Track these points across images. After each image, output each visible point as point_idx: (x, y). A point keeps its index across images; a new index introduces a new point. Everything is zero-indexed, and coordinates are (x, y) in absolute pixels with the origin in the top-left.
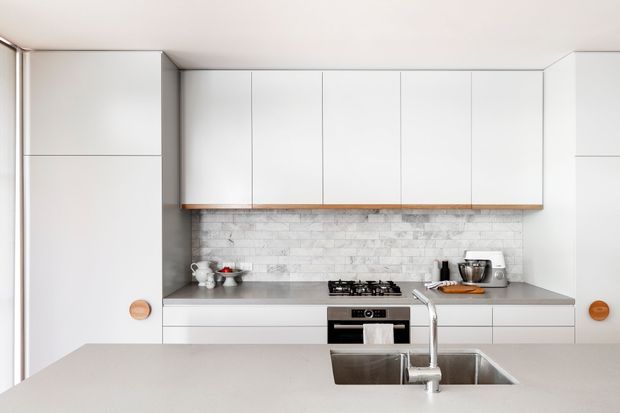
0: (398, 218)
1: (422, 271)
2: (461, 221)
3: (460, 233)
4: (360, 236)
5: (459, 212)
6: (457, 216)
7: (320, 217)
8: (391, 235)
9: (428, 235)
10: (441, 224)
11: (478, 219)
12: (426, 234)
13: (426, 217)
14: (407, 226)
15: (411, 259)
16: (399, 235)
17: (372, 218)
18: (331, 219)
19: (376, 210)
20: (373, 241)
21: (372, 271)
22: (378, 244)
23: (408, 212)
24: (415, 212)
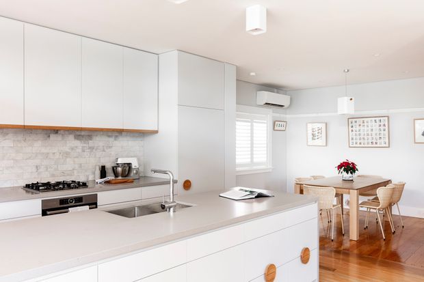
0: (71, 137)
1: (88, 174)
2: (111, 140)
3: (110, 147)
4: (44, 150)
5: (110, 134)
6: (109, 136)
7: (10, 135)
8: (67, 149)
9: (91, 148)
10: (99, 141)
11: (121, 139)
12: (90, 148)
13: (90, 137)
14: (77, 143)
15: (80, 166)
16: (72, 149)
17: (53, 137)
18: (20, 137)
19: (56, 131)
20: (54, 153)
21: (53, 176)
22: (57, 156)
23: (78, 133)
24: (83, 133)
